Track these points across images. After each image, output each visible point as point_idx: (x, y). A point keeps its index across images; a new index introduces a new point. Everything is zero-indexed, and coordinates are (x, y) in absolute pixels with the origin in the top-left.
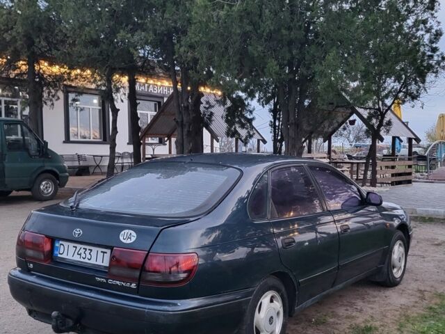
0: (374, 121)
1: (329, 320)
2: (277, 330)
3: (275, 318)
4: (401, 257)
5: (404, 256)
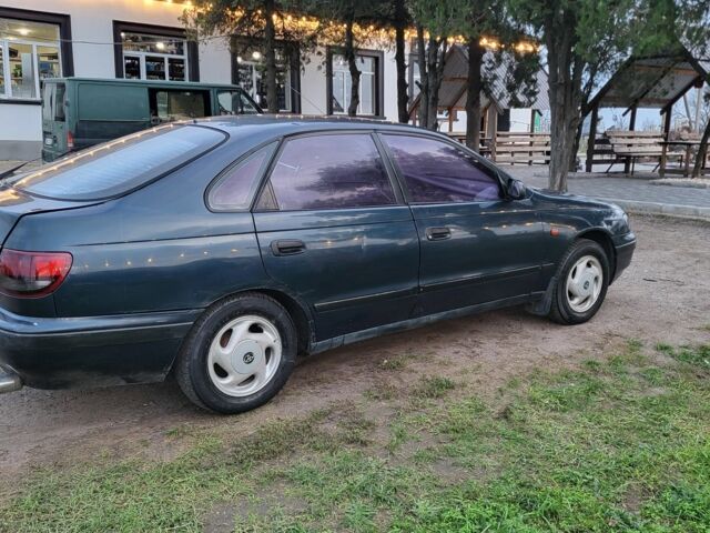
1: (411, 364)
2: (269, 372)
3: (260, 355)
4: (591, 281)
5: (601, 279)
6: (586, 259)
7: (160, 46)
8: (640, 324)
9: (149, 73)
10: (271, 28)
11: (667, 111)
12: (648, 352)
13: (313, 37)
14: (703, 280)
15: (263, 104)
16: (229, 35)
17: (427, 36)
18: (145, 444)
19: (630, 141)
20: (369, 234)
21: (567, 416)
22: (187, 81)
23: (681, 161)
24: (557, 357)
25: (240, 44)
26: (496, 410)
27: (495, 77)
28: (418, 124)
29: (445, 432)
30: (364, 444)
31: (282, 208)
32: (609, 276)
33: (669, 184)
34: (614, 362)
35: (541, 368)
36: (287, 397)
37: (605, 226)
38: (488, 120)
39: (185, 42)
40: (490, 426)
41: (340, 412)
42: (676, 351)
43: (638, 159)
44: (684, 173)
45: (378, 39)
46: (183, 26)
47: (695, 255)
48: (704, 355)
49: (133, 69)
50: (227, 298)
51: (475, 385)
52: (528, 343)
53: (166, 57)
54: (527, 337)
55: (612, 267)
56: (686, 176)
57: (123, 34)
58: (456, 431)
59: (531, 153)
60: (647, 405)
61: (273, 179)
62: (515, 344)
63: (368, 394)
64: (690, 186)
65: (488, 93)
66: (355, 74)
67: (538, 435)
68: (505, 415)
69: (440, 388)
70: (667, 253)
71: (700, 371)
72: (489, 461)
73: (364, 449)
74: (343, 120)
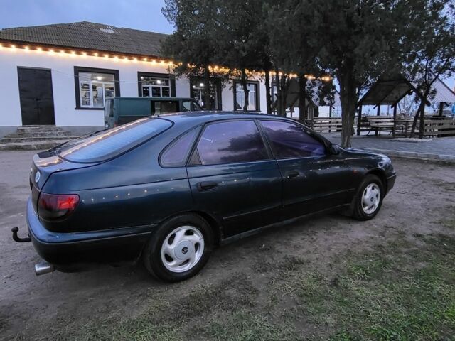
0: (422, 91)
1: (278, 247)
2: (197, 257)
3: (191, 248)
4: (375, 197)
5: (379, 195)
6: (371, 185)
7: (159, 82)
8: (402, 220)
9: (153, 94)
10: (208, 72)
11: (394, 106)
12: (410, 238)
13: (227, 75)
14: (429, 192)
15: (204, 106)
16: (189, 76)
17: (280, 74)
18: (125, 303)
19: (377, 121)
20: (253, 176)
21: (372, 284)
22: (170, 97)
23: (403, 129)
24: (359, 242)
25: (194, 80)
26: (329, 279)
27: (313, 91)
28: (276, 114)
29: (300, 296)
30: (252, 305)
31: (204, 163)
32: (383, 194)
33: (399, 141)
34: (393, 245)
35: (351, 250)
36: (208, 270)
37: (379, 167)
38: (309, 111)
39: (169, 79)
40: (327, 291)
41: (238, 281)
42: (426, 238)
43: (381, 129)
44: (405, 135)
45: (257, 76)
46: (168, 73)
47: (421, 178)
48: (443, 240)
49: (147, 93)
50: (172, 217)
51: (316, 261)
52: (341, 232)
53: (161, 87)
54: (341, 228)
55: (384, 188)
56: (406, 137)
57: (142, 78)
58: (307, 296)
59: (330, 127)
60: (418, 275)
61: (199, 147)
62: (335, 233)
63: (254, 268)
64: (410, 142)
65: (309, 99)
66: (247, 92)
67: (357, 298)
68: (335, 283)
69: (295, 264)
70: (406, 177)
71: (443, 251)
72: (329, 319)
73: (252, 309)
74: (241, 113)
